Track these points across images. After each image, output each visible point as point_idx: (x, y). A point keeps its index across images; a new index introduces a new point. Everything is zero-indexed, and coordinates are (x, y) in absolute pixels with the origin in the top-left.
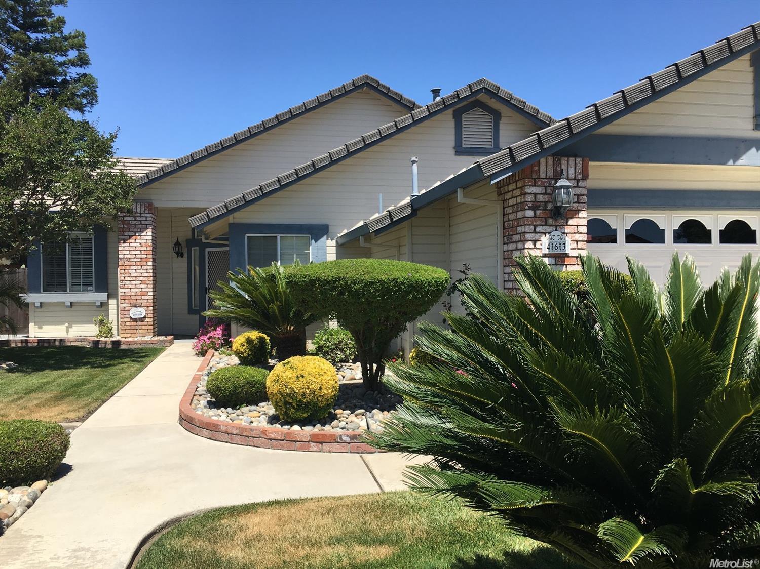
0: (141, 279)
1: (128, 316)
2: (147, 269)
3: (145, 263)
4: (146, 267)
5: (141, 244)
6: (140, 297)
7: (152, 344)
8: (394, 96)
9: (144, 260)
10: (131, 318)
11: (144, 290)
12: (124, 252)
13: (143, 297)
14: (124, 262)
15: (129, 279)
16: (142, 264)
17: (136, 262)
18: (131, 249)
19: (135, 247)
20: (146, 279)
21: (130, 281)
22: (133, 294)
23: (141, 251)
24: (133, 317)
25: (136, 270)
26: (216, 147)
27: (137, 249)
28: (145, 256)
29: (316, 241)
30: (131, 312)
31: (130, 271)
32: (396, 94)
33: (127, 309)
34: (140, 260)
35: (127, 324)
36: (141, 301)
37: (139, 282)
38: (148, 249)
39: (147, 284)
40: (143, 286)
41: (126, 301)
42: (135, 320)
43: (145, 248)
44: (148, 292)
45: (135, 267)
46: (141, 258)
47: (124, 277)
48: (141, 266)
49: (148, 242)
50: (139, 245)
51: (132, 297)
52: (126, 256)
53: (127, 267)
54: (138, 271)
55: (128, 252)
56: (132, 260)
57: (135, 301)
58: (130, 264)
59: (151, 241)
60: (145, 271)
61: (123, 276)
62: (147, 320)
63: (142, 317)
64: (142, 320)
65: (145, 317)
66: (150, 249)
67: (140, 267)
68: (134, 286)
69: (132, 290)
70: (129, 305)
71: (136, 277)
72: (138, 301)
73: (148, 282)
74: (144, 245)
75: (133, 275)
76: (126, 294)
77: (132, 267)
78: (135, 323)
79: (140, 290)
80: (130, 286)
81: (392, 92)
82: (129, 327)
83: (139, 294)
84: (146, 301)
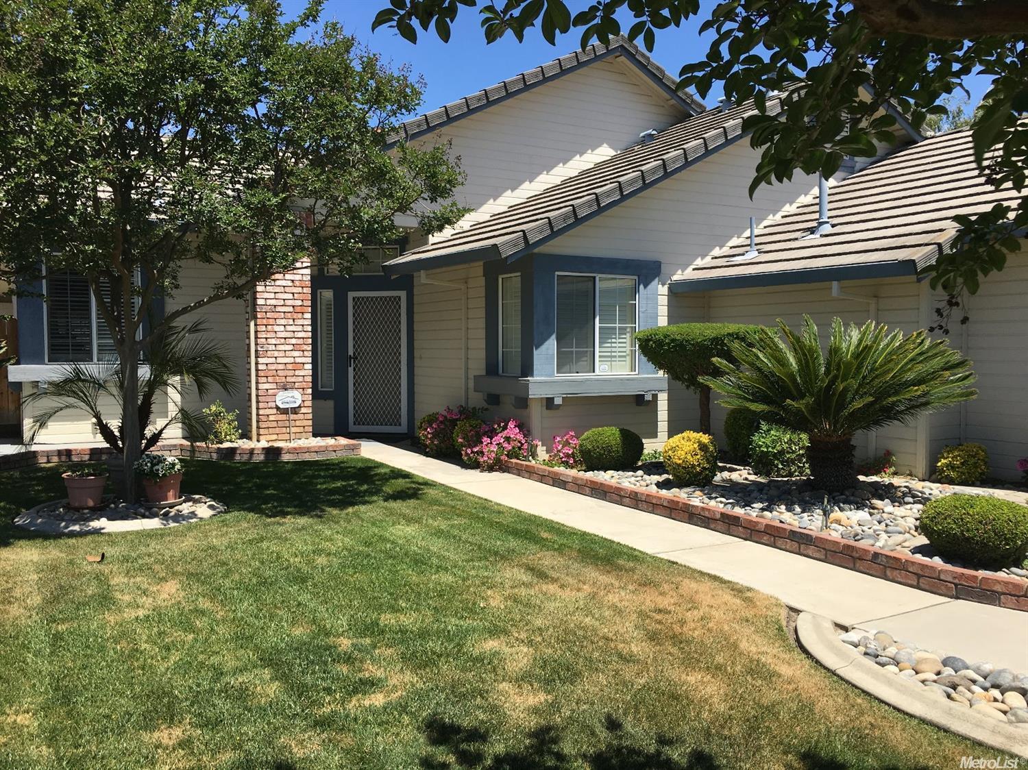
0: (294, 341)
1: (273, 405)
2: (303, 325)
3: (300, 315)
4: (300, 322)
5: (293, 281)
6: (291, 373)
7: (335, 451)
8: (655, 72)
9: (298, 309)
10: (278, 408)
11: (298, 360)
12: (266, 295)
13: (297, 373)
14: (266, 312)
15: (273, 341)
16: (295, 317)
17: (284, 312)
18: (277, 290)
19: (284, 287)
20: (300, 341)
21: (275, 345)
22: (281, 367)
23: (293, 293)
24: (281, 406)
25: (285, 326)
26: (419, 126)
27: (287, 289)
28: (299, 303)
29: (645, 287)
30: (278, 398)
31: (276, 328)
32: (658, 68)
33: (270, 392)
34: (291, 309)
35: (272, 418)
36: (293, 380)
37: (291, 347)
38: (305, 290)
39: (303, 351)
40: (296, 354)
41: (270, 379)
42: (285, 411)
43: (300, 290)
44: (303, 364)
45: (283, 322)
46: (293, 307)
47: (266, 338)
48: (294, 320)
49: (304, 279)
50: (290, 283)
51: (280, 373)
52: (269, 302)
53: (271, 321)
54: (289, 328)
55: (272, 296)
56: (279, 309)
57: (284, 380)
58: (276, 315)
59: (309, 278)
60: (300, 328)
61: (265, 336)
62: (303, 410)
63: (297, 405)
64: (295, 411)
65: (300, 407)
66: (308, 290)
67: (291, 322)
68: (282, 354)
69: (279, 360)
70: (274, 386)
71: (285, 338)
72: (289, 379)
73: (305, 347)
74: (297, 283)
75: (280, 335)
76: (270, 367)
77: (279, 322)
78: (284, 417)
79: (292, 360)
80: (276, 354)
81: (653, 64)
82: (274, 424)
83: (290, 367)
84: (301, 379)
